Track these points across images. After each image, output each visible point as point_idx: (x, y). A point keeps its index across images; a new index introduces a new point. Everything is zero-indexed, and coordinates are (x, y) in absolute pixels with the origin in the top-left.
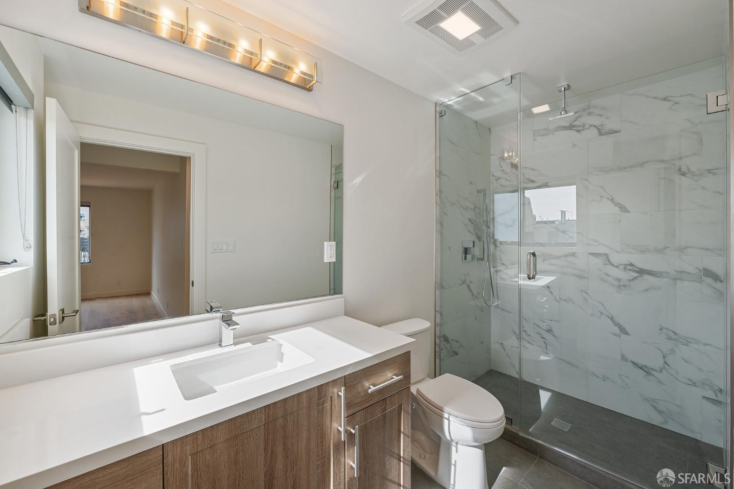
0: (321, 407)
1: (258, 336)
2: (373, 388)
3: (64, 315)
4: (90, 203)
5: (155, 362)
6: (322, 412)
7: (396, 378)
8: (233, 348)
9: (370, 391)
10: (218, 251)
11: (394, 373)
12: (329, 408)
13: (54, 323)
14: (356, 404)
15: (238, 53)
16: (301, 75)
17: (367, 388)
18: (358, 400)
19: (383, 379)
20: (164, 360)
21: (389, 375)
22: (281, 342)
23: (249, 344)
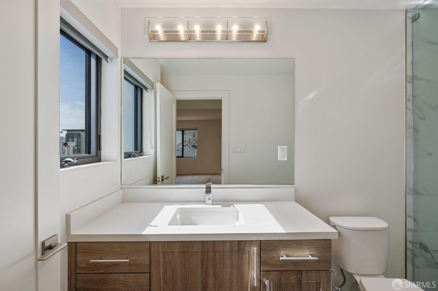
0: (241, 256)
1: (227, 202)
2: (285, 258)
3: (163, 178)
4: (197, 128)
5: (175, 205)
6: (242, 260)
7: (310, 258)
8: (211, 206)
9: (281, 258)
10: (235, 152)
11: (312, 253)
12: (247, 259)
13: (159, 181)
14: (270, 264)
15: (218, 34)
16: (259, 33)
17: (281, 256)
18: (271, 262)
19: (298, 254)
20: (179, 205)
21: (307, 253)
22: (239, 209)
23: (220, 206)
